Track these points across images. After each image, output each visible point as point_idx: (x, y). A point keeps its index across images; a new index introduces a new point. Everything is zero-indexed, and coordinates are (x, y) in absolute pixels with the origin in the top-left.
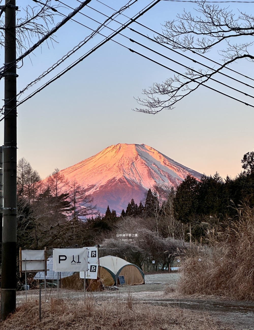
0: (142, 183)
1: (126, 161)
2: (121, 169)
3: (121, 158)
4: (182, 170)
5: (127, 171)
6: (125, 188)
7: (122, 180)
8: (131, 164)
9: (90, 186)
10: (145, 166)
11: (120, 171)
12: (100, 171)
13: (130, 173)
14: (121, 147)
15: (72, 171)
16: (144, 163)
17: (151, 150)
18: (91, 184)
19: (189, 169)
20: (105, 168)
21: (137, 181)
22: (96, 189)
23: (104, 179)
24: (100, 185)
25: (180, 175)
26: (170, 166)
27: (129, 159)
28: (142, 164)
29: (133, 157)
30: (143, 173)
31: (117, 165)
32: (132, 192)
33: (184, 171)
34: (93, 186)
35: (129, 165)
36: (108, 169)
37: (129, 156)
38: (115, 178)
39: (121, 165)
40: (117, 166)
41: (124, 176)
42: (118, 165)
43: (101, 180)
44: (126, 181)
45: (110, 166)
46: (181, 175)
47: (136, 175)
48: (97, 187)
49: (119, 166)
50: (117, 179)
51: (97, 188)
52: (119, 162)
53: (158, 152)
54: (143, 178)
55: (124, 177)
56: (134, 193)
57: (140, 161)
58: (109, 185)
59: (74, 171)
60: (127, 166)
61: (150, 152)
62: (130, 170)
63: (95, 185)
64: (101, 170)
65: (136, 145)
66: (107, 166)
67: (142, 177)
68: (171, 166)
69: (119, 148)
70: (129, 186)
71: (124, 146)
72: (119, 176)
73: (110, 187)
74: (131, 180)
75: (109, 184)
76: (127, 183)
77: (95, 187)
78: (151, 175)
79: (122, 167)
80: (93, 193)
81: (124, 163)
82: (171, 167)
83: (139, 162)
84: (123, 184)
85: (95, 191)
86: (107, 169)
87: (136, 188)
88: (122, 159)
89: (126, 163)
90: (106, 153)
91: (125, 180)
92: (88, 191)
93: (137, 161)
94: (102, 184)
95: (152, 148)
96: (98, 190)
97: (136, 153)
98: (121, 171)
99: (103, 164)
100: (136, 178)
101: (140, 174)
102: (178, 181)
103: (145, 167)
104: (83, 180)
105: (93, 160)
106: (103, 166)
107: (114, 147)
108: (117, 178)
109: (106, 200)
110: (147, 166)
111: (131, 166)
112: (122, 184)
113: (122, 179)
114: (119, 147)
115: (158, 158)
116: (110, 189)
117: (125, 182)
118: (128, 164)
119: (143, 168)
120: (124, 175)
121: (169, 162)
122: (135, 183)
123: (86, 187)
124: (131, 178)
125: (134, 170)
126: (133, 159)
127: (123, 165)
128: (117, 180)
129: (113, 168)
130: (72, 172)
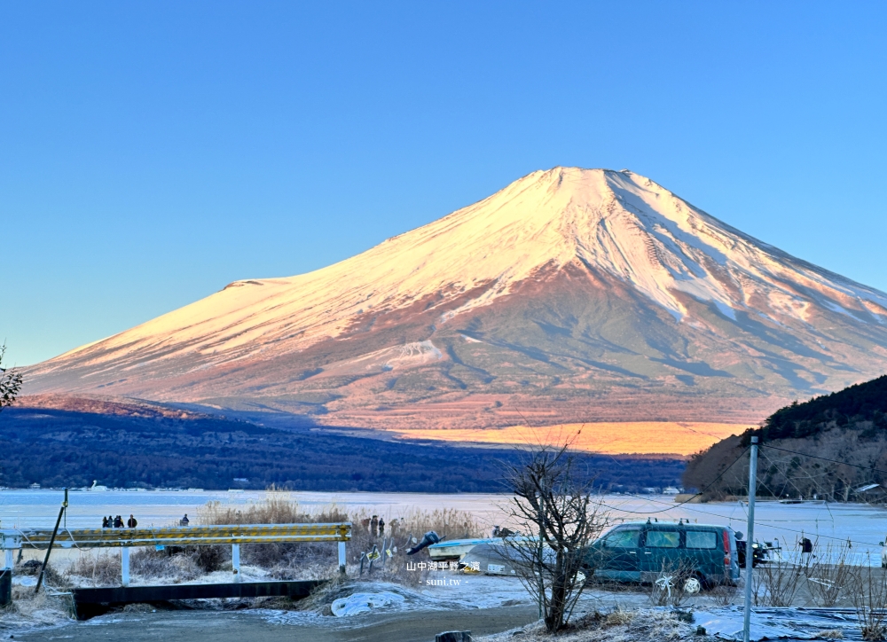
0: (633, 279)
1: (580, 213)
2: (570, 237)
3: (565, 206)
4: (745, 245)
5: (588, 243)
6: (584, 289)
7: (573, 267)
8: (599, 224)
9: (480, 282)
10: (637, 231)
11: (565, 242)
12: (507, 240)
13: (595, 247)
14: (565, 177)
15: (425, 239)
16: (635, 224)
17: (650, 188)
18: (483, 278)
19: (762, 244)
20: (522, 234)
21: (617, 270)
22: (500, 291)
23: (519, 264)
24: (510, 281)
25: (739, 260)
26: (708, 234)
27: (589, 209)
28: (629, 226)
29: (601, 206)
30: (633, 249)
31: (556, 224)
32: (609, 302)
33: (750, 249)
34: (489, 284)
35: (593, 225)
36: (531, 236)
37: (591, 202)
38: (553, 262)
39: (568, 226)
40: (557, 227)
41: (579, 257)
42: (559, 225)
43: (511, 268)
44: (586, 270)
45: (534, 227)
46: (742, 258)
47: (614, 254)
48: (503, 286)
49: (562, 228)
50: (559, 263)
51: (504, 288)
52: (560, 216)
53: (671, 193)
54: (634, 265)
55: (581, 259)
56: (614, 306)
57: (621, 215)
58: (539, 280)
59: (429, 240)
60: (586, 230)
61: (649, 194)
62: (595, 242)
63: (496, 281)
64: (511, 239)
65: (608, 171)
66: (528, 229)
67: (632, 262)
68: (710, 233)
69: (559, 179)
70: (597, 284)
71: (573, 173)
72: (566, 255)
73: (542, 287)
74: (600, 269)
75: (537, 278)
76: (591, 277)
77: (496, 286)
78: (657, 256)
79: (571, 232)
80: (492, 302)
81: (577, 219)
82: (711, 235)
83: (618, 219)
84: (580, 280)
85: (498, 298)
86: (526, 235)
87: (618, 292)
88: (570, 210)
89: (581, 220)
90: (522, 192)
91: (583, 267)
92: (478, 297)
93: (612, 216)
94: (516, 279)
95: (653, 182)
96: (508, 293)
97: (609, 192)
98: (571, 244)
99: (515, 223)
100: (615, 263)
101: (626, 252)
102: (735, 276)
103: (638, 233)
104: (457, 264)
105: (483, 210)
106: (515, 227)
107: (542, 177)
108: (562, 262)
109: (534, 321)
110: (642, 231)
111: (598, 229)
112: (577, 278)
113: (575, 264)
114: (558, 176)
115: (673, 209)
116: (542, 292)
117: (583, 273)
118: (589, 224)
119: (631, 236)
120: (579, 254)
121: (705, 220)
122: (614, 277)
123: (470, 286)
124: (601, 263)
125: (606, 241)
126: (601, 211)
127: (573, 226)
128: (559, 268)
129: (544, 233)
130: (425, 242)
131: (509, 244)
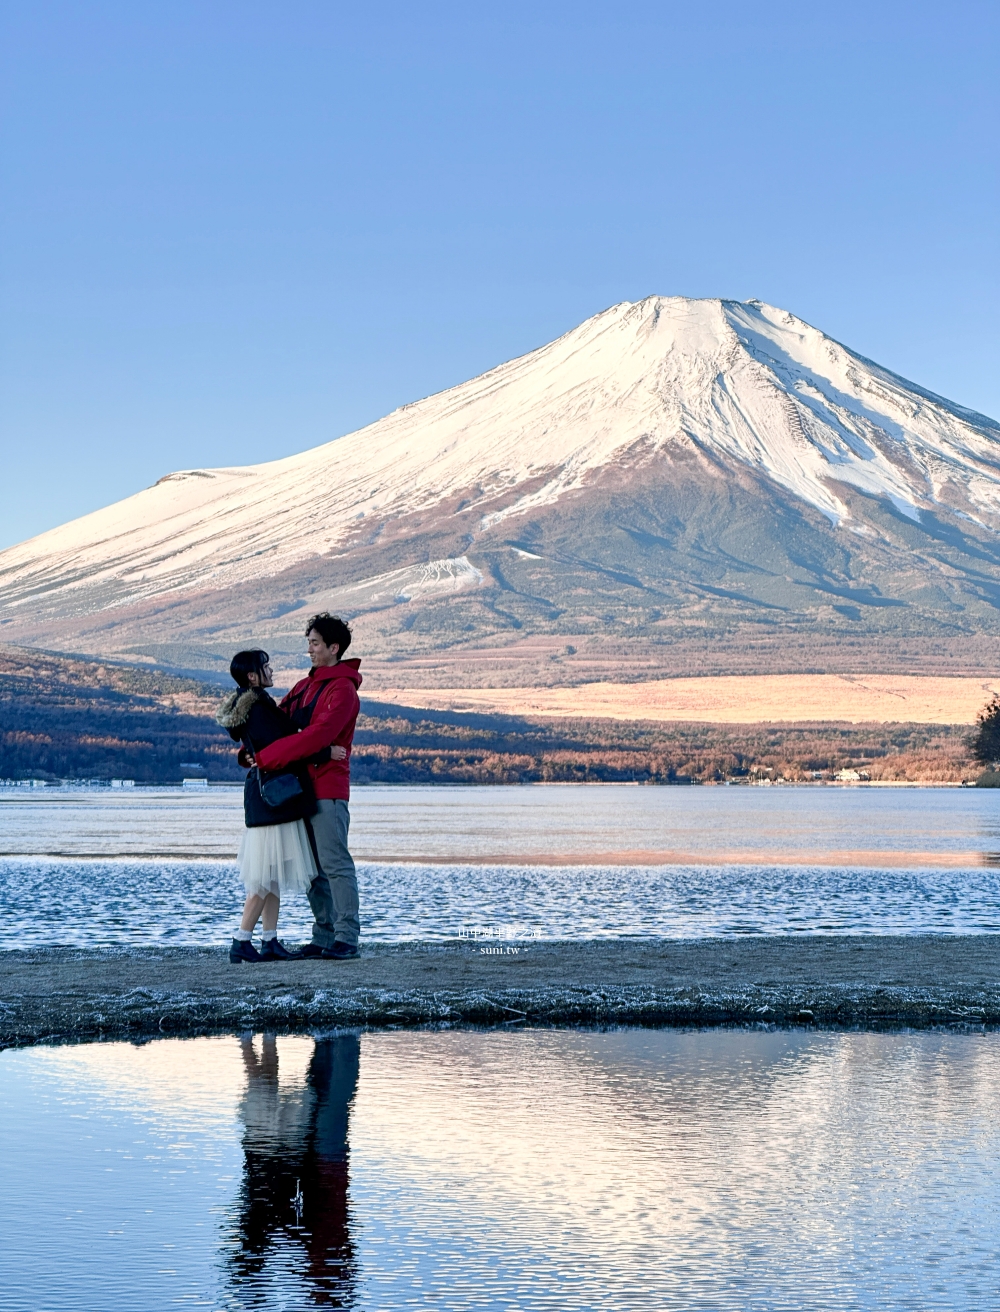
0: (766, 463)
1: (686, 367)
2: (672, 401)
3: (663, 355)
4: (932, 410)
5: (698, 410)
6: (694, 479)
7: (677, 446)
8: (714, 382)
9: (538, 469)
10: (771, 391)
11: (665, 409)
12: (577, 407)
13: (709, 417)
14: (663, 312)
15: (454, 407)
16: (768, 380)
17: (790, 327)
18: (542, 463)
19: (959, 409)
20: (599, 398)
21: (742, 450)
22: (569, 483)
23: (597, 442)
24: (584, 468)
25: (924, 433)
26: (878, 395)
27: (699, 360)
28: (760, 384)
29: (717, 354)
30: (765, 418)
31: (650, 383)
32: (731, 497)
33: (940, 416)
34: (553, 472)
35: (705, 383)
36: (615, 400)
37: (700, 349)
38: (647, 438)
39: (669, 385)
40: (652, 386)
41: (684, 431)
42: (654, 383)
43: (585, 448)
44: (696, 451)
45: (617, 387)
46: (928, 430)
47: (737, 427)
48: (572, 474)
49: (660, 388)
50: (656, 441)
51: (574, 478)
52: (657, 370)
53: (821, 334)
54: (768, 442)
55: (687, 432)
56: (738, 503)
57: (747, 368)
58: (626, 467)
59: (462, 408)
60: (696, 390)
61: (788, 336)
62: (709, 407)
63: (562, 468)
64: (583, 406)
65: (727, 302)
66: (608, 389)
67: (764, 438)
68: (881, 392)
69: (655, 316)
70: (713, 471)
71: (676, 306)
72: (666, 429)
73: (631, 476)
74: (717, 449)
75: (623, 464)
76: (704, 461)
77: (563, 475)
78: (801, 429)
79: (673, 395)
80: (557, 500)
81: (682, 375)
82: (882, 397)
83: (744, 373)
84: (687, 465)
85: (566, 493)
86: (606, 400)
87: (743, 483)
88: (671, 360)
89: (687, 376)
90: (599, 334)
91: (692, 446)
92: (536, 492)
93: (734, 369)
94: (592, 464)
95: (795, 319)
96: (580, 486)
97: (729, 334)
98: (674, 412)
99: (589, 381)
100: (738, 439)
101: (755, 423)
102: (919, 457)
103: (774, 393)
104: (503, 443)
105: (539, 363)
106: (588, 387)
107: (629, 312)
108: (660, 438)
109: (620, 527)
110: (779, 392)
111: (713, 389)
112: (683, 463)
113: (680, 443)
114: (652, 310)
115: (826, 357)
116: (631, 483)
117: (692, 456)
118: (700, 382)
119: (763, 400)
120: (684, 427)
121: (873, 374)
122: (738, 461)
123: (523, 476)
124: (718, 440)
125: (725, 407)
126: (718, 362)
127: (675, 385)
128: (656, 448)
129: (633, 396)
130: (455, 411)
131: (580, 413)
